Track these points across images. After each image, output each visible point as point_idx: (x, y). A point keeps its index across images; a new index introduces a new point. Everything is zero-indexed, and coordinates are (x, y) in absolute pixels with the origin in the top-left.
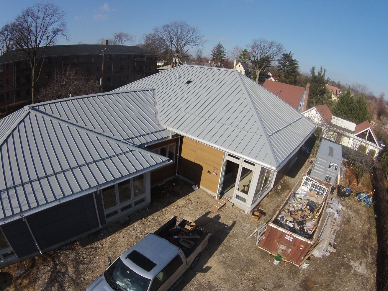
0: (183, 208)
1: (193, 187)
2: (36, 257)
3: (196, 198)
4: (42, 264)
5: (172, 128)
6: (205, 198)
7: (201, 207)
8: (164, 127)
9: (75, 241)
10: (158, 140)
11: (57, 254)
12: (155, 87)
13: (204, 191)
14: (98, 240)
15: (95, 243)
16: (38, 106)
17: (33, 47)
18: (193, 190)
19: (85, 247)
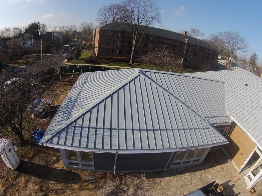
0: (218, 173)
1: (229, 160)
2: (108, 173)
3: (227, 168)
4: (111, 179)
5: (233, 117)
6: (231, 169)
7: (228, 176)
8: (228, 114)
9: (142, 173)
10: (223, 123)
11: (126, 177)
12: (224, 81)
13: (233, 164)
14: (159, 177)
15: (157, 179)
16: (146, 71)
17: (136, 24)
18: (227, 162)
19: (148, 179)
